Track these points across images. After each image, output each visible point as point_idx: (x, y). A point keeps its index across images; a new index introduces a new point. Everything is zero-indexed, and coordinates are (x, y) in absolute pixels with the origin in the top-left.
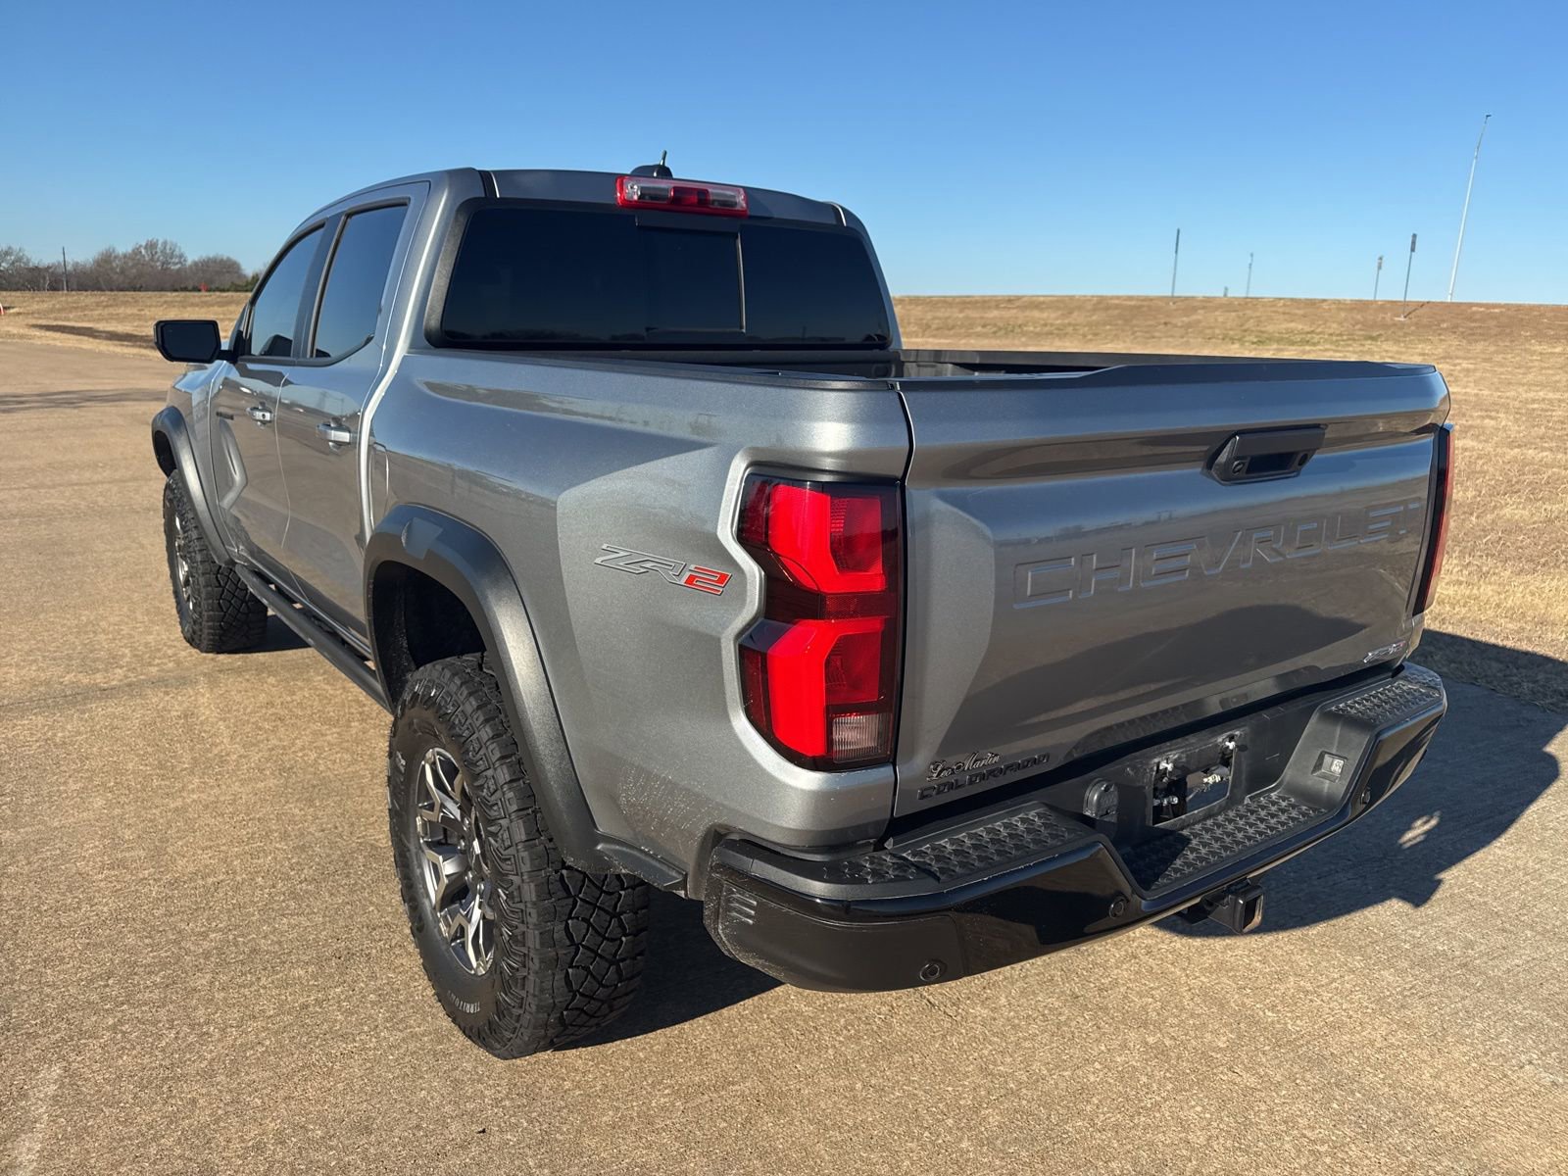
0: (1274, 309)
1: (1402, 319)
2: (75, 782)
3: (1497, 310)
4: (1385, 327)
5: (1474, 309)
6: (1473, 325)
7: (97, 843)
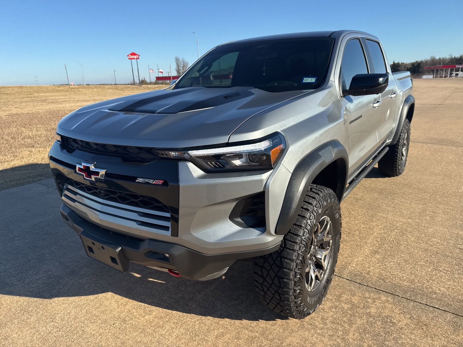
2: (434, 241)
7: (437, 219)
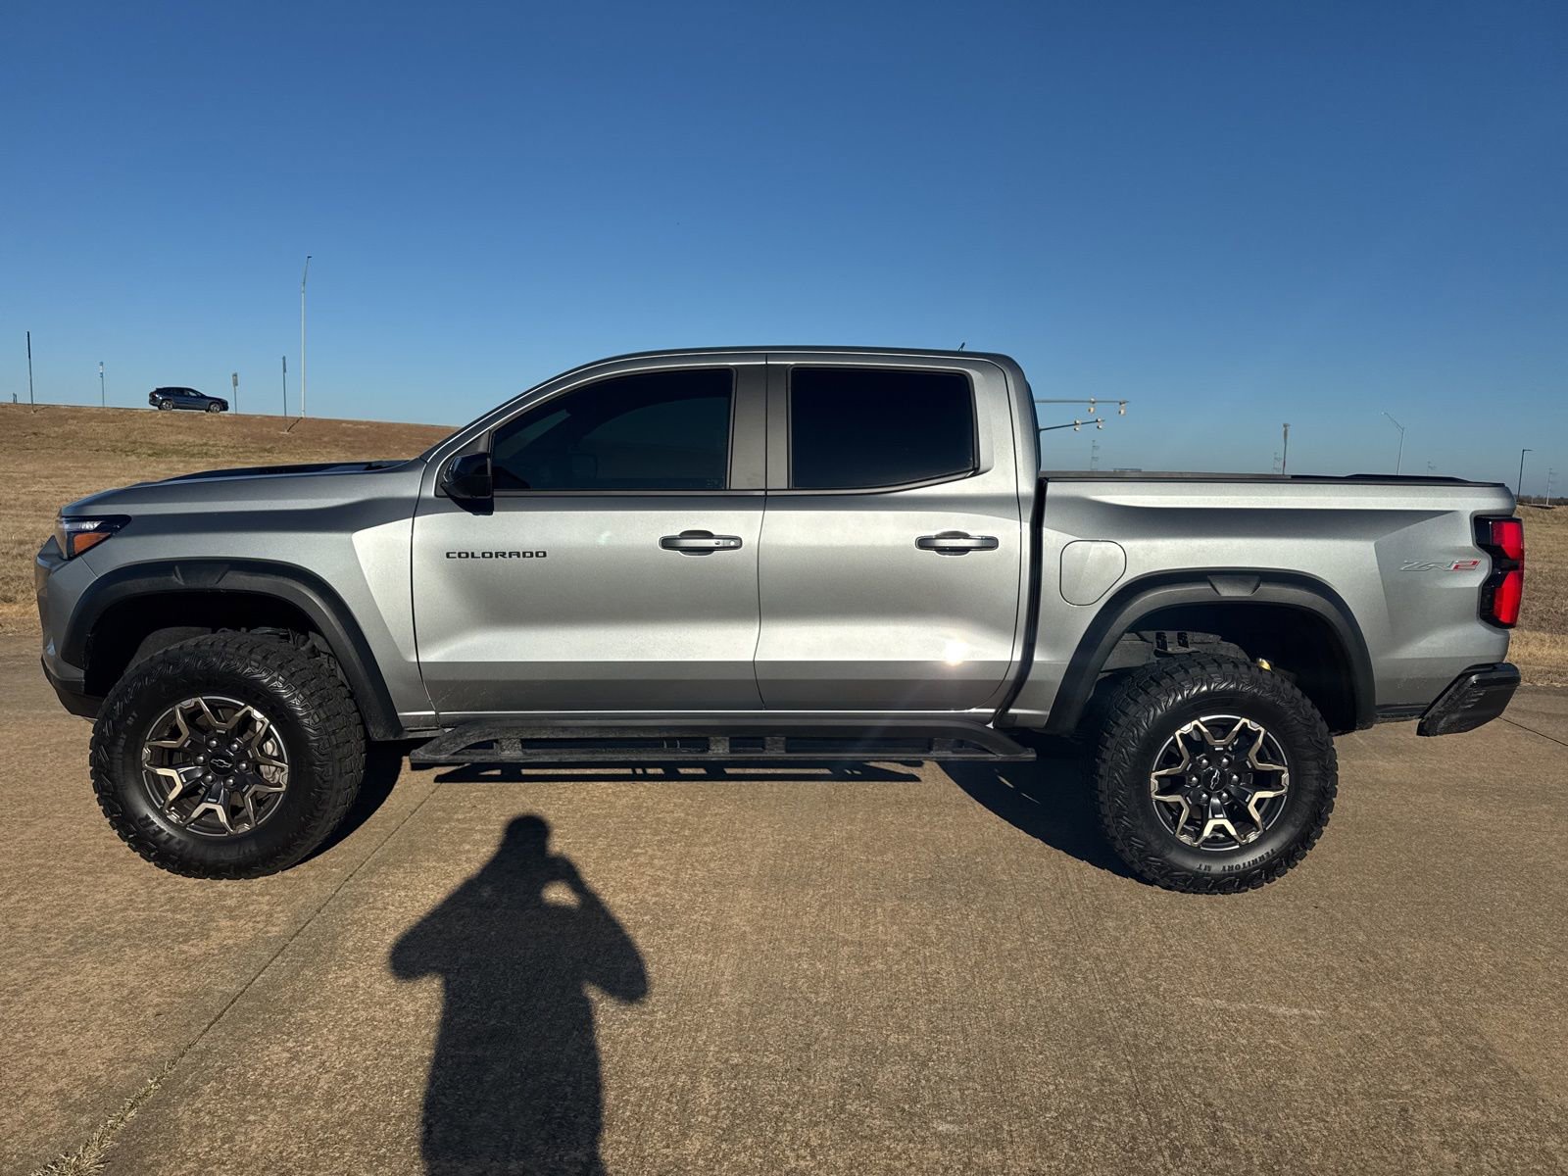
0: (153, 420)
1: (286, 433)
3: (363, 427)
4: (276, 440)
5: (344, 425)
6: (349, 439)
